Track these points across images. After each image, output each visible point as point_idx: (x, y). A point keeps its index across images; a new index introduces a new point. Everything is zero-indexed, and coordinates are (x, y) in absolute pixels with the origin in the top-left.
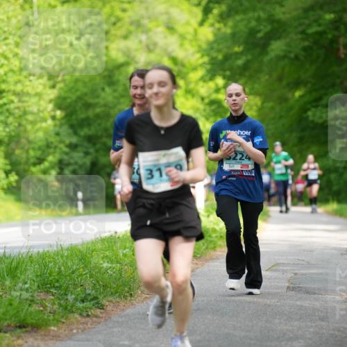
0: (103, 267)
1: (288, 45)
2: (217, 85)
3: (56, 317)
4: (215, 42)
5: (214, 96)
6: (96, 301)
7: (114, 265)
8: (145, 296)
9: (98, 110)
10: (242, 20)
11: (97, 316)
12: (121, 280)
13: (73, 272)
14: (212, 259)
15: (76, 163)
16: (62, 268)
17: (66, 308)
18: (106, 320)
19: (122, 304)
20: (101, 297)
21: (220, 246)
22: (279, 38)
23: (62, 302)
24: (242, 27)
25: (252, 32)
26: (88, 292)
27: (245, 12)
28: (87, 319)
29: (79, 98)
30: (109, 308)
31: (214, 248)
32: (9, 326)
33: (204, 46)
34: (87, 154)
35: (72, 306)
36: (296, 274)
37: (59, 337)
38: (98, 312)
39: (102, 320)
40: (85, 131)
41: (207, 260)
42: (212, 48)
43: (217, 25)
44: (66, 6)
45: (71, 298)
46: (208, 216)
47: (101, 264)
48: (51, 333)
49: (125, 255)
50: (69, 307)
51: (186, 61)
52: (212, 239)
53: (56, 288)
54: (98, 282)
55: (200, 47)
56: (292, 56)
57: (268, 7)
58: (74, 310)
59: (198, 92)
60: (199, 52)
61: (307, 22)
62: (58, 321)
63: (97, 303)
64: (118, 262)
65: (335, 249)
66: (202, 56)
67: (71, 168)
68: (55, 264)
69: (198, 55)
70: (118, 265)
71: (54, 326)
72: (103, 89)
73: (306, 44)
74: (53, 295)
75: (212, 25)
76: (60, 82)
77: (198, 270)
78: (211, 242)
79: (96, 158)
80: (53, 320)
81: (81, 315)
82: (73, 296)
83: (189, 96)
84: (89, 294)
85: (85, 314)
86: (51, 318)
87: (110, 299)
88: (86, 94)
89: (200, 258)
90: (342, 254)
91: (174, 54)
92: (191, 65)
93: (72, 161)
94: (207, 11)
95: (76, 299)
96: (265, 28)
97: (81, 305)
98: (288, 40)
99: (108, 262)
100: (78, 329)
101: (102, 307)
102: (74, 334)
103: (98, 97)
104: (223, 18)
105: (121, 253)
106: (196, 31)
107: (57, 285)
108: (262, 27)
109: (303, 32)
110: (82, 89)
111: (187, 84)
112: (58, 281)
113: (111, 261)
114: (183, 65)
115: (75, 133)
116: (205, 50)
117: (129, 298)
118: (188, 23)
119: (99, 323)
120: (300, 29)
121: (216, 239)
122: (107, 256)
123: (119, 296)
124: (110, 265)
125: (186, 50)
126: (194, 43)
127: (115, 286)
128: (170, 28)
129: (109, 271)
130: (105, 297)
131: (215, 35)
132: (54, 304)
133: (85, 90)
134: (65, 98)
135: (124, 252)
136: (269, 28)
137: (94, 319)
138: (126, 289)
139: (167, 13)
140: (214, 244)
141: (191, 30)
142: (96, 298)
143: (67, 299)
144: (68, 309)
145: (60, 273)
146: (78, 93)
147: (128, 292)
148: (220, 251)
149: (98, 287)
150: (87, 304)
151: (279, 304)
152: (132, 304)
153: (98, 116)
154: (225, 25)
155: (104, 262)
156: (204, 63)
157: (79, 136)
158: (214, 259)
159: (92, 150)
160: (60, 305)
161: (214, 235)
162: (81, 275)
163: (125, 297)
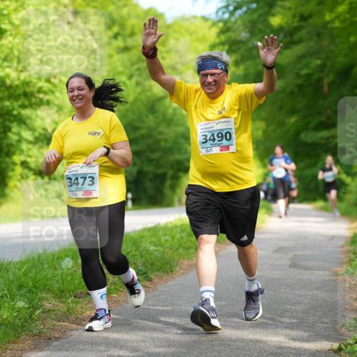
0: (150, 250)
3: (117, 287)
6: (145, 275)
7: (158, 248)
8: (182, 272)
9: (143, 132)
10: (252, 65)
12: (164, 260)
18: (153, 290)
19: (165, 277)
20: (149, 272)
24: (252, 70)
26: (140, 268)
30: (156, 281)
32: (82, 293)
36: (295, 255)
37: (119, 302)
38: (147, 283)
39: (151, 290)
44: (120, 55)
47: (149, 247)
49: (166, 241)
54: (147, 261)
56: (288, 90)
61: (299, 66)
62: (118, 290)
63: (147, 277)
64: (161, 246)
65: (324, 236)
70: (162, 248)
71: (115, 293)
72: (147, 117)
73: (299, 81)
79: (142, 167)
80: (115, 289)
84: (141, 270)
86: (113, 287)
87: (156, 273)
88: (134, 120)
90: (329, 240)
99: (154, 246)
101: (150, 280)
103: (143, 122)
104: (237, 63)
105: (163, 239)
109: (297, 74)
110: (132, 117)
113: (156, 245)
117: (170, 273)
120: (295, 71)
122: (153, 242)
123: (163, 272)
124: (155, 248)
127: (160, 264)
129: (154, 252)
130: (152, 272)
133: (134, 117)
135: (166, 238)
138: (168, 266)
142: (145, 273)
147: (170, 269)
149: (147, 264)
151: (284, 277)
152: (173, 278)
153: (143, 137)
155: (151, 246)
163: (168, 272)
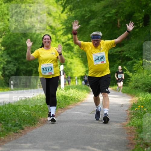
0: (23, 112)
1: (98, 21)
2: (68, 37)
3: (4, 133)
4: (68, 20)
5: (68, 42)
6: (20, 126)
7: (28, 112)
8: (40, 124)
9: (20, 47)
10: (79, 11)
11: (21, 133)
12: (30, 118)
13: (10, 114)
14: (68, 109)
15: (10, 69)
16: (6, 113)
17: (7, 130)
18: (25, 134)
19: (31, 127)
20: (22, 125)
21: (71, 103)
22: (94, 19)
23: (6, 127)
24: (79, 14)
25: (83, 16)
26: (17, 122)
27: (80, 8)
28: (17, 134)
29: (12, 42)
30: (26, 129)
31: (69, 105)
33: (63, 21)
34: (15, 65)
35: (10, 129)
36: (102, 115)
37: (5, 141)
38: (21, 131)
39: (23, 134)
40: (14, 56)
41: (66, 109)
42: (67, 23)
43: (69, 13)
44: (6, 4)
45: (10, 125)
46: (66, 91)
47: (22, 111)
48: (2, 140)
50: (9, 129)
51: (56, 28)
52: (68, 101)
53: (4, 121)
54: (21, 118)
55: (61, 22)
57: (89, 6)
58: (11, 130)
59: (61, 40)
60: (61, 24)
61: (105, 12)
62: (4, 135)
63: (21, 127)
64: (29, 110)
65: (117, 105)
66: (63, 25)
67: (8, 71)
68: (3, 111)
69: (61, 25)
70: (29, 111)
71: (3, 137)
72: (22, 38)
73: (105, 21)
74: (2, 124)
75: (67, 13)
76: (3, 35)
77: (62, 114)
78: (67, 102)
79: (19, 67)
80: (2, 134)
81: (14, 132)
82: (11, 124)
83: (57, 42)
84: (18, 124)
85: (16, 132)
87: (26, 125)
88: (14, 40)
89: (63, 108)
90: (120, 107)
91: (51, 25)
92: (58, 29)
93: (9, 68)
94: (64, 7)
95: (12, 126)
96: (89, 15)
97: (14, 128)
98: (97, 19)
99: (25, 110)
100: (13, 138)
101: (23, 129)
102: (11, 140)
103: (20, 42)
104: (71, 10)
105: (30, 106)
106: (60, 15)
107: (4, 120)
108: (87, 14)
109: (103, 16)
110: (13, 39)
111: (56, 37)
112: (4, 118)
114: (55, 29)
115: (10, 57)
116: (64, 23)
117: (34, 125)
118: (57, 12)
119: (22, 136)
120: (103, 15)
121: (69, 101)
122: (24, 108)
123: (30, 124)
125: (56, 23)
126: (59, 20)
127: (28, 120)
128: (49, 14)
129: (25, 114)
130: (24, 125)
131: (68, 17)
132: (2, 128)
133: (14, 39)
134: (6, 42)
135: (32, 106)
136: (90, 14)
137: (20, 134)
138: (33, 121)
139: (48, 8)
140: (69, 103)
141: (58, 15)
142: (20, 125)
143: (8, 126)
144: (8, 130)
145: (5, 114)
146: (11, 40)
147: (34, 123)
148: (71, 106)
149: (21, 120)
150: (17, 128)
151: (96, 127)
152: (35, 128)
153: (20, 50)
154: (72, 13)
155: (23, 110)
156: (64, 28)
157: (12, 58)
158: (69, 109)
159: (17, 64)
160: (5, 128)
161: (68, 99)
162: (14, 115)
163: (32, 125)
